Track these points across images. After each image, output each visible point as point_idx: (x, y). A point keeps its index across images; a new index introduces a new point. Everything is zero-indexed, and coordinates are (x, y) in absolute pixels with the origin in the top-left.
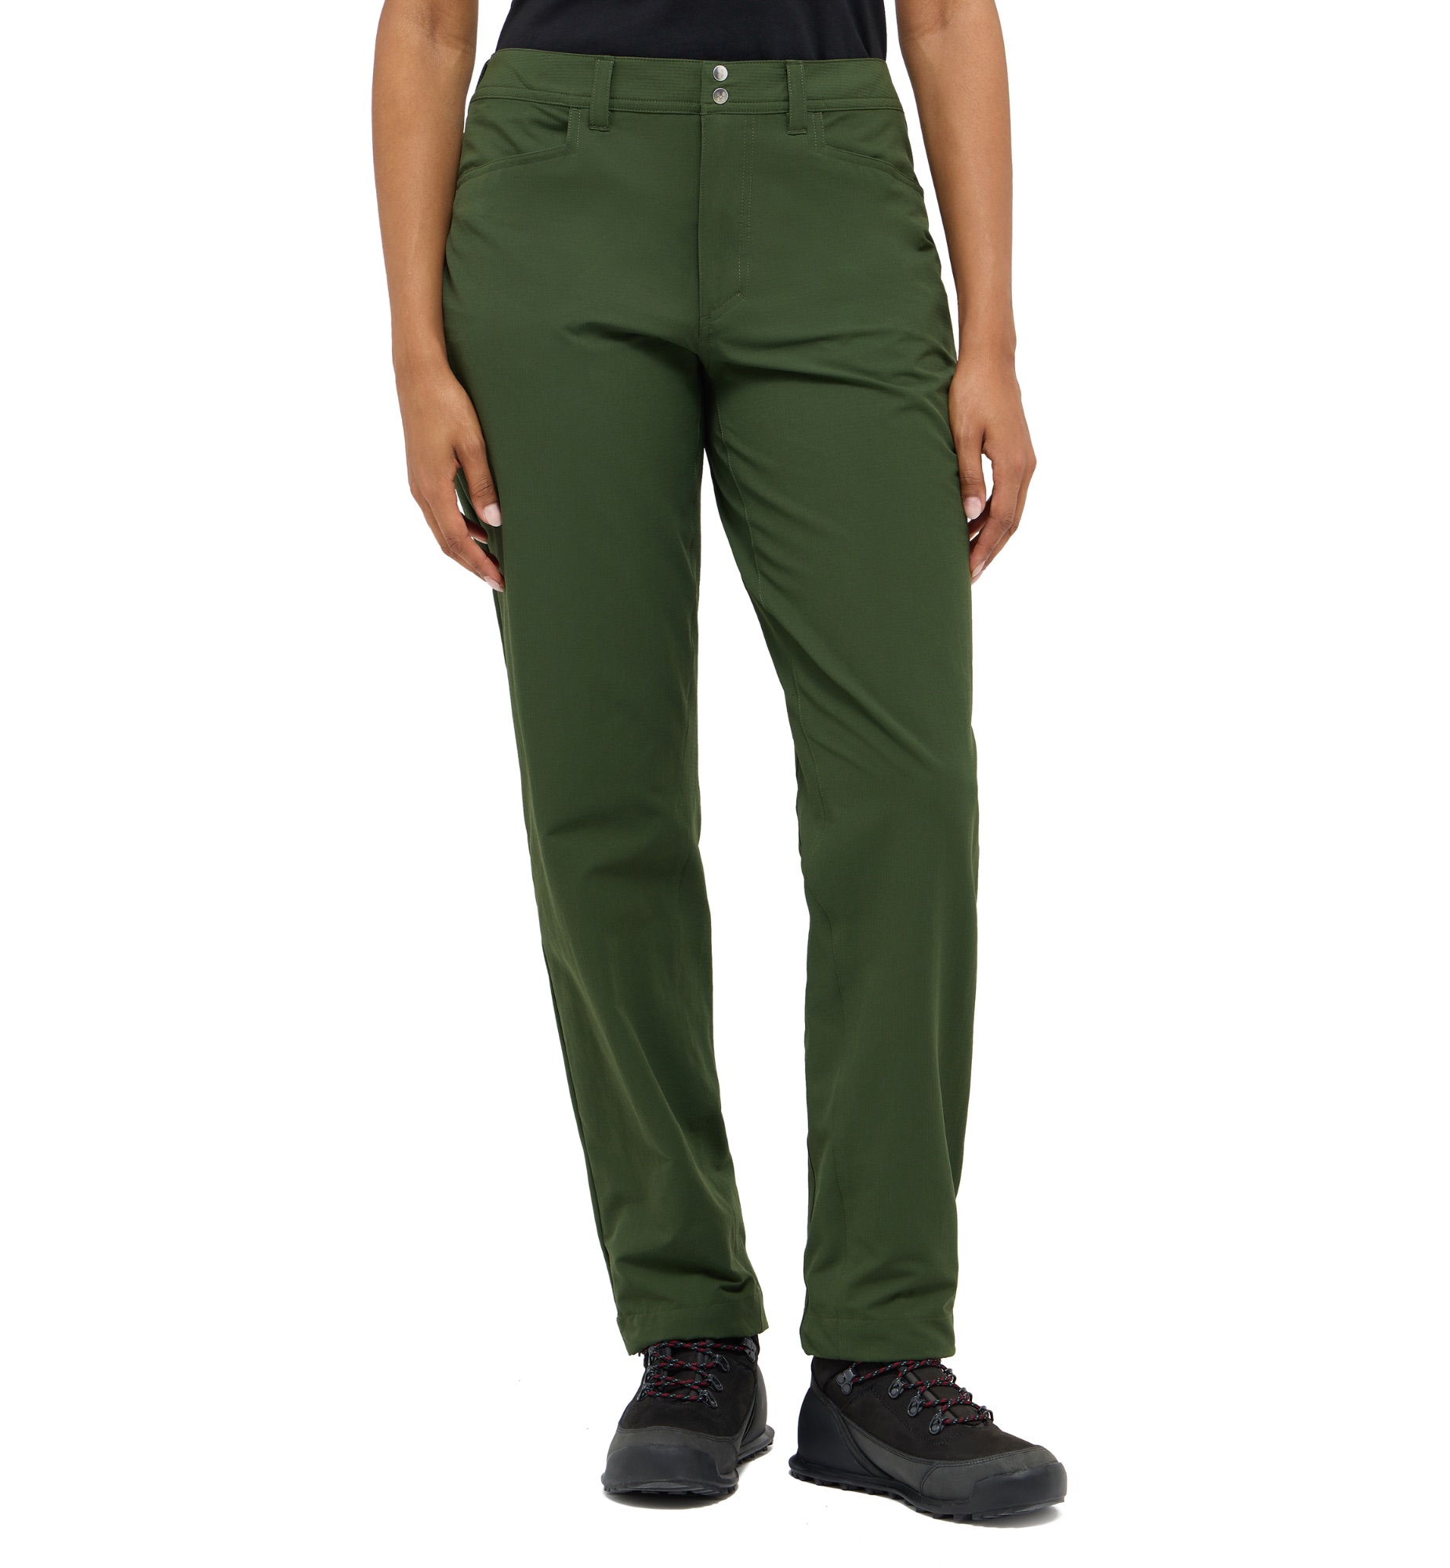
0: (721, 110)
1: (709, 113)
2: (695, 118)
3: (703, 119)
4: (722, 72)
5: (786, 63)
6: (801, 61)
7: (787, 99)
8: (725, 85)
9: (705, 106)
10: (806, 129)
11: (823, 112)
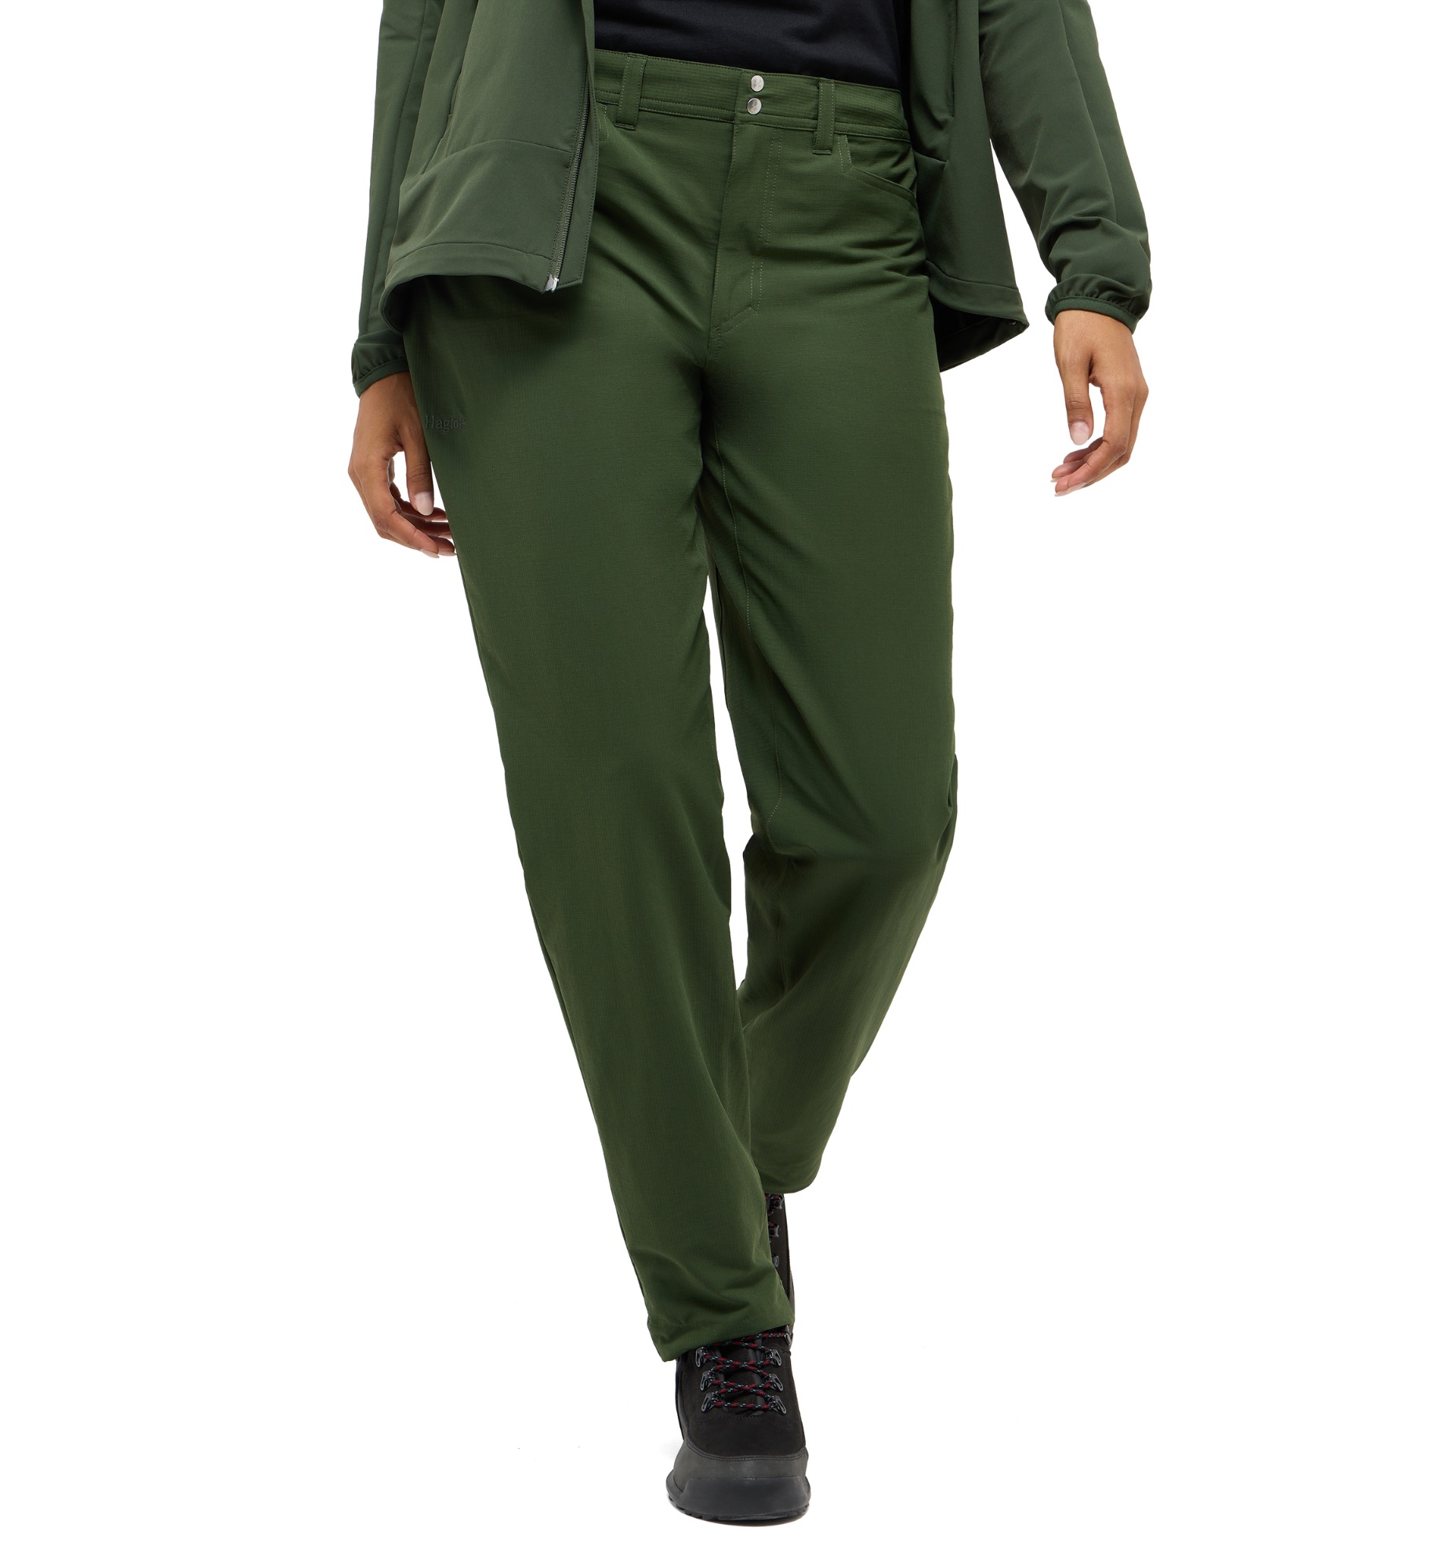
0: (753, 120)
1: (743, 122)
2: (728, 126)
3: (735, 127)
4: (758, 82)
5: (818, 81)
6: (832, 81)
7: (816, 118)
8: (760, 96)
9: (740, 114)
10: (831, 150)
11: (848, 135)
